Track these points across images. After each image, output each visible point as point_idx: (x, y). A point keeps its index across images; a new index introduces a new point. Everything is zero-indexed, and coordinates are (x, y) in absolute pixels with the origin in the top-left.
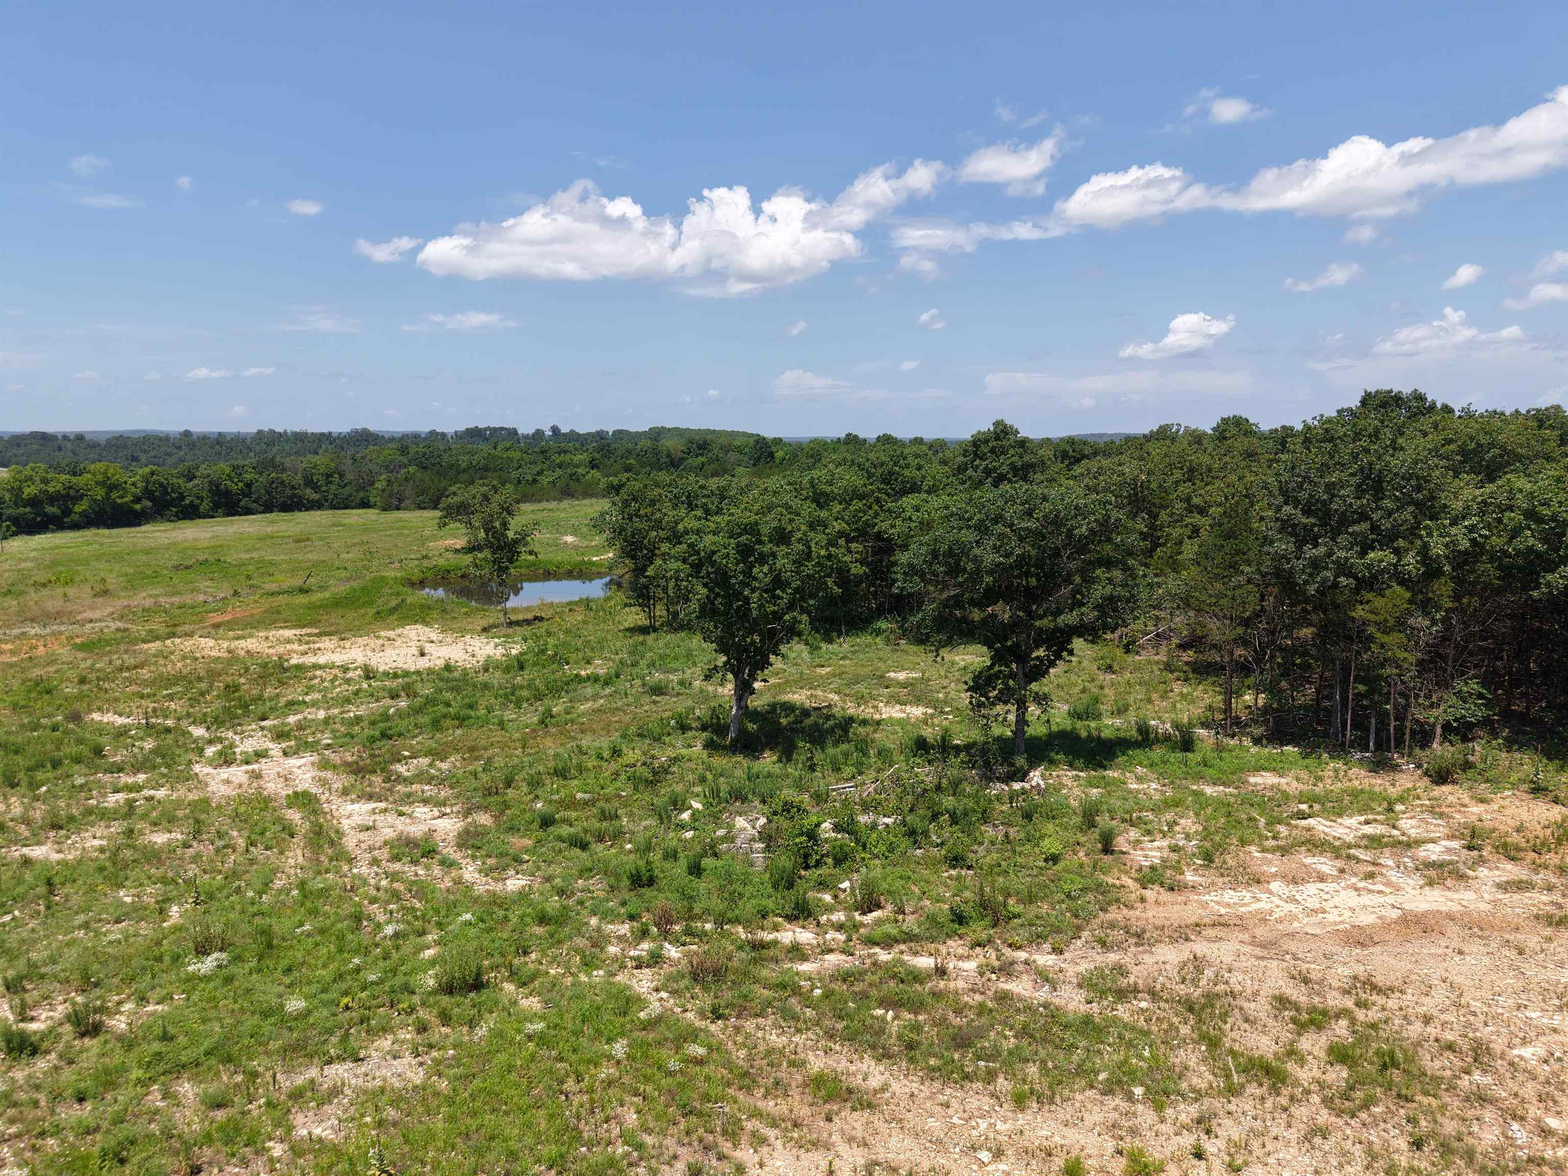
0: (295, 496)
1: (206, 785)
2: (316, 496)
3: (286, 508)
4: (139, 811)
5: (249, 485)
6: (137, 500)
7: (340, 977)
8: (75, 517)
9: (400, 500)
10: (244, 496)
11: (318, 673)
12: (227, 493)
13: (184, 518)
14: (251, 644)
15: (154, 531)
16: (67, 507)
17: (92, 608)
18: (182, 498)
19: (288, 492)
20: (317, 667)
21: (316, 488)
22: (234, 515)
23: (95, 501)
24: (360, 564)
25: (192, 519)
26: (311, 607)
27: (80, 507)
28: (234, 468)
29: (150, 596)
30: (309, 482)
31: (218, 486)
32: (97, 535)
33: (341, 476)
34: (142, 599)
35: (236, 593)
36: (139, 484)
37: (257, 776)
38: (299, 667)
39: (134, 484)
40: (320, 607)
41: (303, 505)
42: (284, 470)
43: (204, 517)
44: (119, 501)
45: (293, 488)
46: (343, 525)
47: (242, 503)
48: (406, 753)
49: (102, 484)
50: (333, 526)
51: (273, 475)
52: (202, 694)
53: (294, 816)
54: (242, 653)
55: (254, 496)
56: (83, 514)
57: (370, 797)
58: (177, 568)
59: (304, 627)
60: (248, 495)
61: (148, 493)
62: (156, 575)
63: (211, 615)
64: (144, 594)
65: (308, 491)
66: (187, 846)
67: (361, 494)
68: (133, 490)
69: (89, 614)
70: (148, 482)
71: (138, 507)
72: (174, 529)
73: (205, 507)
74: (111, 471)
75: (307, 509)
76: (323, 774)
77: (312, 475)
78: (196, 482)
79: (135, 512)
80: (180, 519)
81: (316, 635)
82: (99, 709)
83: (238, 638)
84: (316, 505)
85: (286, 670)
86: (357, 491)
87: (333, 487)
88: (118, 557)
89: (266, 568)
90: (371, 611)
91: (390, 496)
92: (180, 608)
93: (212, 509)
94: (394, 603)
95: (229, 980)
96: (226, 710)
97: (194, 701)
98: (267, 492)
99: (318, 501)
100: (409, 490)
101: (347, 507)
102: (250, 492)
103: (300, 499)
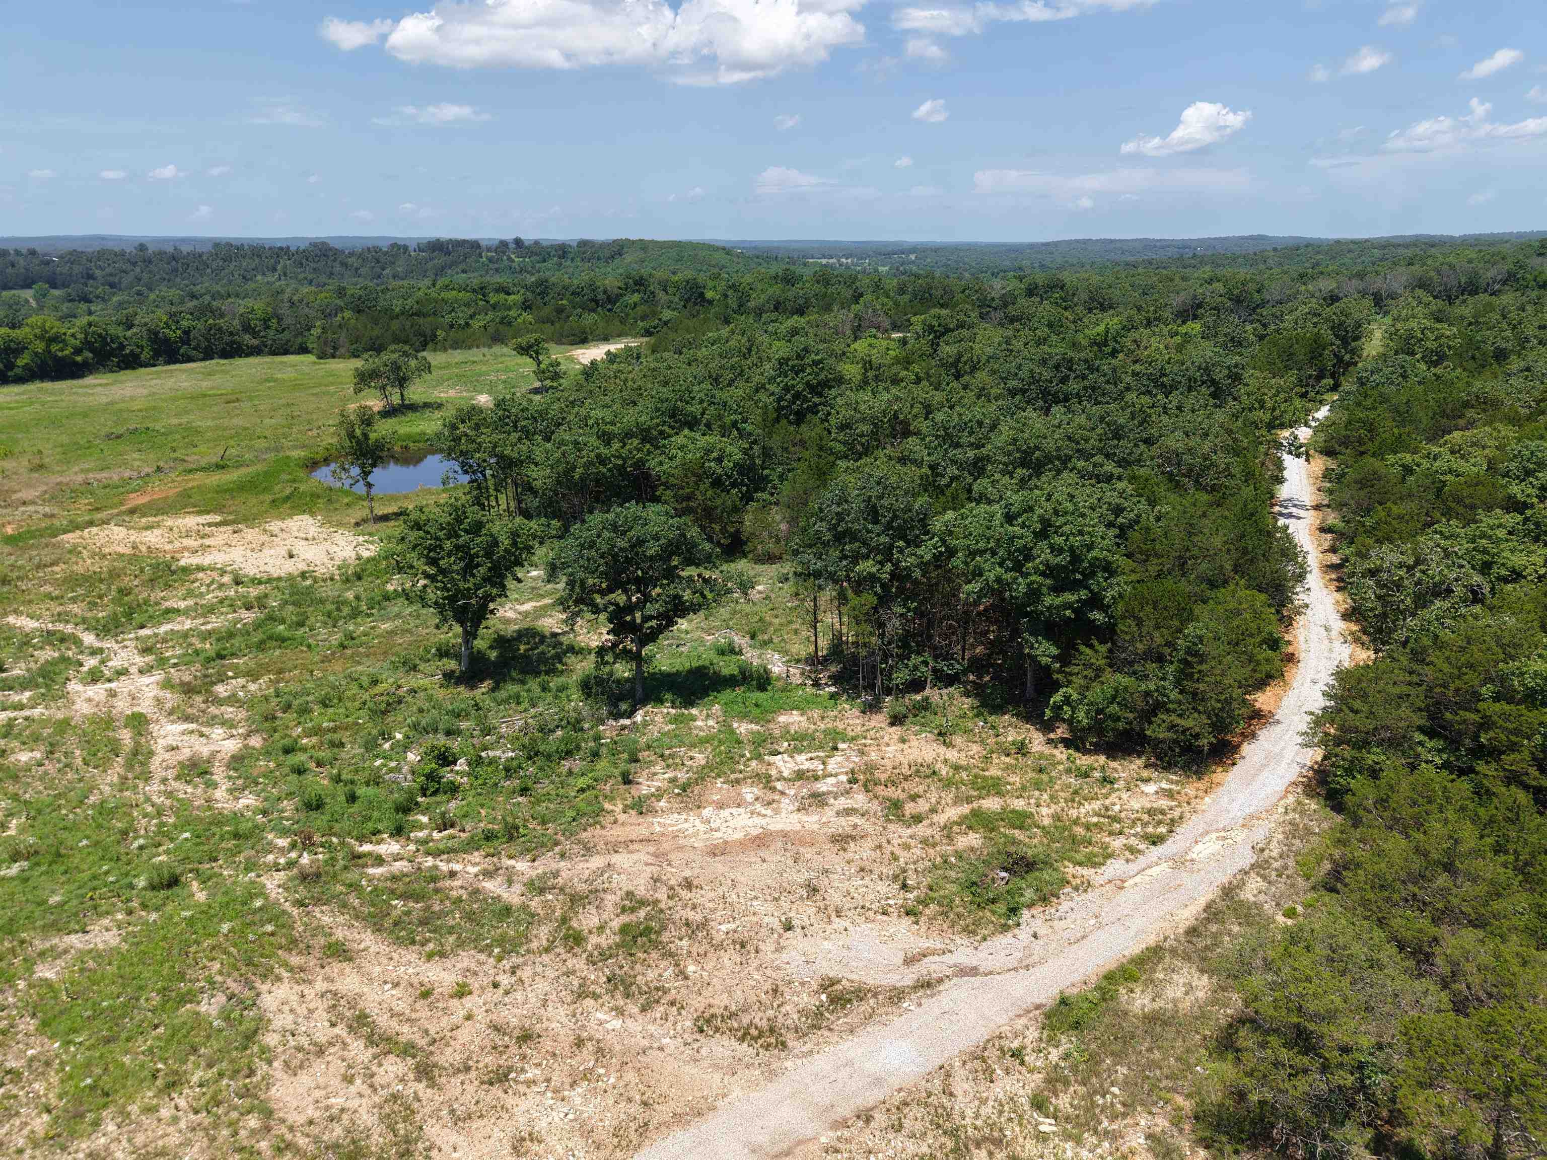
0: (234, 342)
1: (73, 703)
2: (255, 342)
3: (227, 354)
4: (16, 730)
5: (187, 333)
6: (78, 351)
7: (94, 877)
8: (18, 371)
9: (335, 348)
10: (184, 343)
11: (201, 575)
12: (167, 340)
13: (126, 368)
14: (153, 538)
15: (95, 386)
16: (9, 361)
17: (29, 486)
18: (122, 347)
19: (227, 338)
20: (200, 568)
21: (255, 334)
22: (175, 363)
23: (36, 354)
24: (280, 431)
25: (134, 368)
26: (221, 490)
27: (22, 361)
28: (171, 315)
29: (82, 471)
30: (247, 328)
31: (156, 334)
32: (40, 390)
33: (280, 320)
34: (74, 476)
35: (159, 469)
36: (79, 336)
37: (112, 694)
38: (185, 570)
39: (73, 335)
40: (226, 491)
41: (243, 351)
42: (222, 316)
43: (146, 366)
44: (60, 354)
45: (231, 334)
46: (276, 380)
47: (182, 351)
48: (230, 674)
49: (41, 337)
50: (267, 380)
51: (211, 321)
52: (101, 597)
53: (126, 736)
54: (144, 549)
55: (193, 344)
56: (26, 367)
57: (187, 719)
58: (109, 437)
59: (208, 513)
60: (187, 342)
61: (87, 344)
62: (90, 445)
63: (132, 496)
64: (76, 469)
65: (247, 337)
66: (41, 765)
67: (300, 340)
68: (73, 341)
69: (24, 495)
70: (87, 334)
71: (79, 359)
72: (116, 382)
73: (145, 355)
74: (48, 325)
75: (247, 355)
76: (161, 694)
77: (250, 320)
78: (134, 330)
79: (76, 364)
80: (122, 369)
81: (217, 525)
82: (15, 612)
83: (147, 528)
84: (255, 351)
85: (173, 573)
86: (296, 336)
87: (271, 333)
88: (55, 423)
89: (191, 434)
90: (268, 498)
91: (326, 343)
92: (105, 487)
93: (153, 357)
94: (288, 491)
95: (26, 880)
96: (115, 617)
97: (93, 605)
98: (206, 339)
99: (257, 347)
100: (343, 337)
101: (286, 352)
102: (189, 339)
103: (239, 345)
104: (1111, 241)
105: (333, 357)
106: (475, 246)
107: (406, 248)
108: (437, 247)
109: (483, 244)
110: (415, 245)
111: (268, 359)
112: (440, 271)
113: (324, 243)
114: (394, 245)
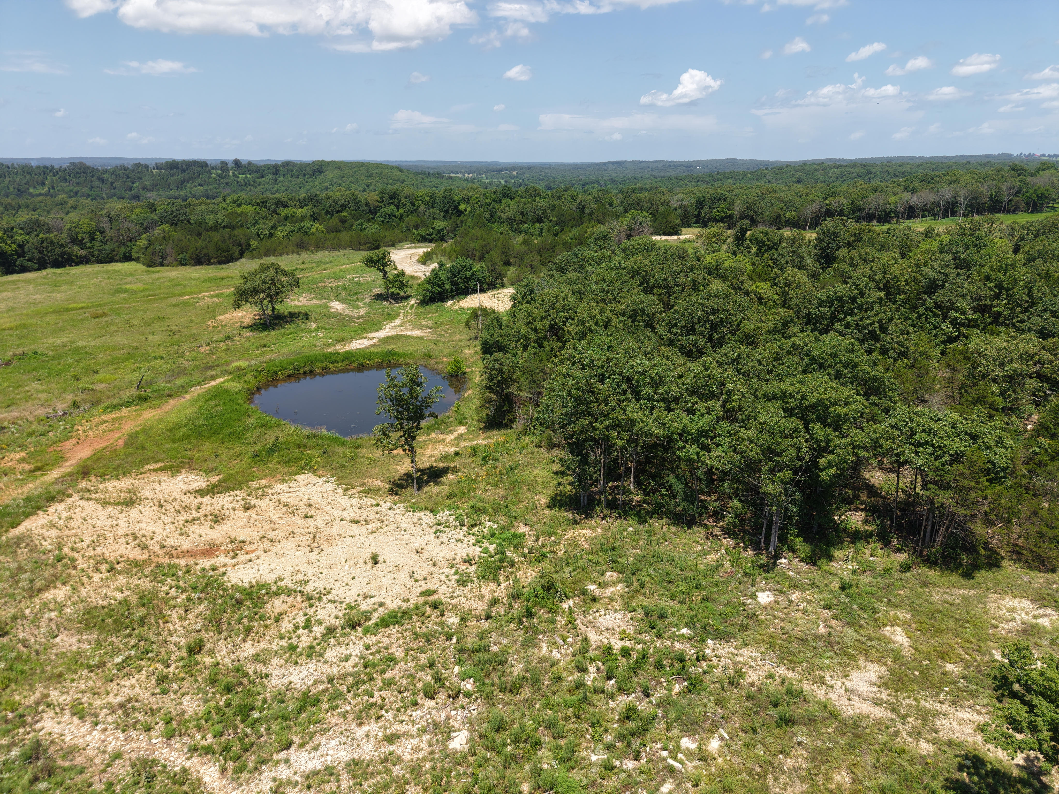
0: (65, 253)
2: (83, 253)
3: (57, 264)
5: (21, 246)
9: (164, 258)
10: (19, 255)
12: (3, 254)
19: (58, 250)
21: (81, 244)
24: (172, 350)
26: (174, 438)
28: (6, 230)
30: (74, 240)
33: (102, 232)
35: (75, 405)
41: (73, 261)
42: (50, 230)
45: (62, 246)
47: (18, 263)
50: (117, 291)
51: (41, 235)
55: (28, 256)
60: (22, 255)
63: (68, 446)
65: (76, 248)
67: (123, 249)
75: (77, 264)
77: (77, 233)
81: (207, 492)
84: (83, 261)
86: (119, 246)
87: (97, 244)
89: (82, 357)
91: (153, 254)
98: (40, 252)
99: (85, 256)
100: (169, 248)
101: (111, 261)
102: (24, 252)
103: (69, 255)
104: (642, 162)
105: (162, 265)
106: (202, 166)
107: (147, 167)
108: (173, 166)
109: (209, 163)
110: (154, 165)
111: (97, 268)
112: (181, 184)
113: (81, 163)
114: (138, 165)
